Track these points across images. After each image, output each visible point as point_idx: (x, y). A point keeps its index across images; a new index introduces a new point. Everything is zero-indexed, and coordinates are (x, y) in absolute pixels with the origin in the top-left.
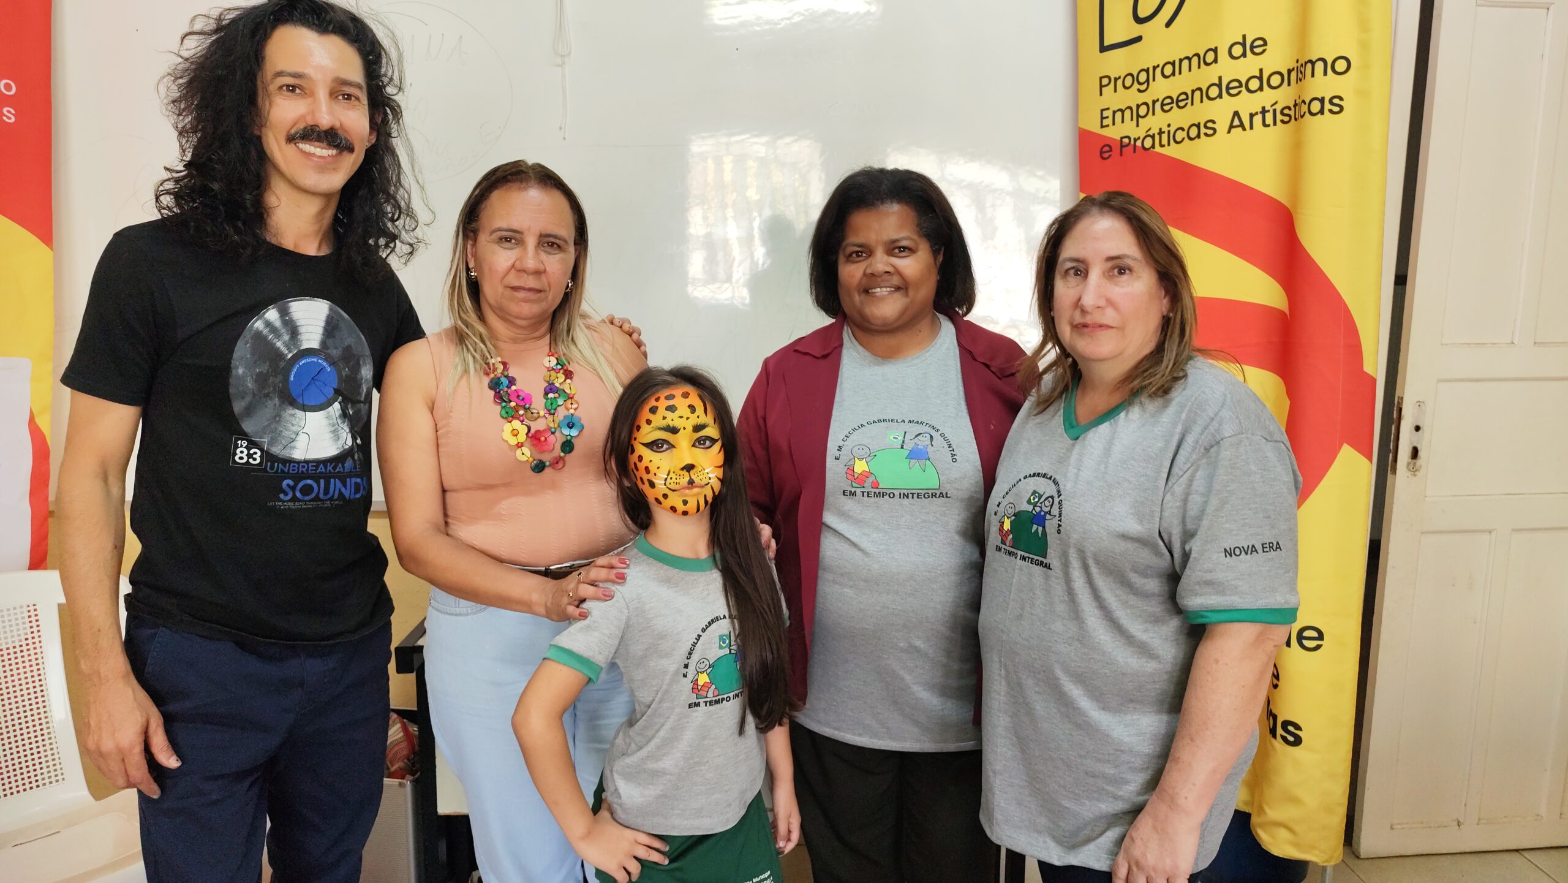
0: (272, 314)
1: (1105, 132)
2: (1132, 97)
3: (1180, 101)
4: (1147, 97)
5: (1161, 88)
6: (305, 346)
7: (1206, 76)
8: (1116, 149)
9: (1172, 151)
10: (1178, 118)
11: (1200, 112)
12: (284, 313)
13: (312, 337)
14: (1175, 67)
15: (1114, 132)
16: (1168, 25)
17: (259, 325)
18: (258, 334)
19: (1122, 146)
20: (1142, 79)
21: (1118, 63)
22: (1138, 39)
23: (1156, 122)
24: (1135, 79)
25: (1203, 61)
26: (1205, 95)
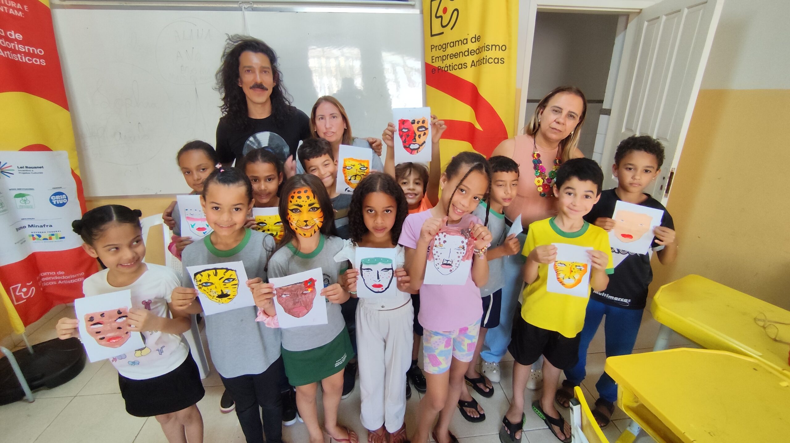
1: (433, 64)
2: (440, 53)
3: (456, 55)
4: (446, 53)
5: (450, 51)
7: (464, 48)
8: (437, 70)
9: (453, 72)
10: (455, 61)
11: (462, 60)
14: (454, 44)
15: (436, 65)
16: (452, 29)
17: (248, 142)
18: (248, 145)
19: (439, 69)
20: (444, 47)
21: (436, 41)
22: (443, 33)
23: (448, 62)
24: (442, 47)
25: (463, 43)
26: (464, 54)
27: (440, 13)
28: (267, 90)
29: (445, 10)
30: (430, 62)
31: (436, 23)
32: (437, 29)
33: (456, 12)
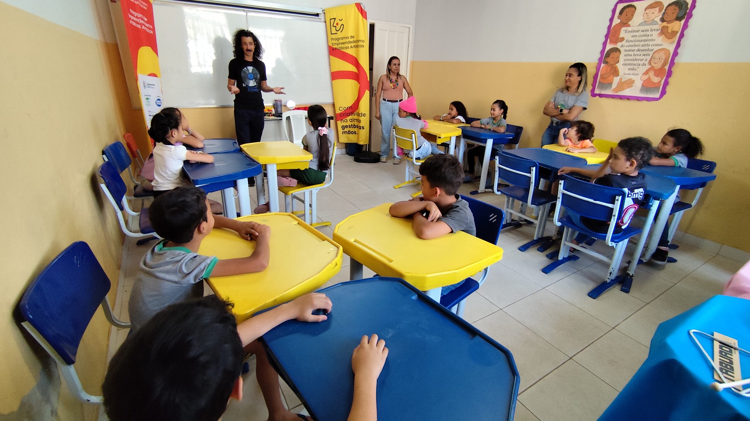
0: (245, 68)
1: (333, 46)
2: (336, 42)
3: (344, 43)
4: (339, 42)
5: (341, 41)
6: (250, 72)
7: (347, 40)
8: (335, 49)
9: (343, 50)
10: (343, 46)
11: (347, 45)
12: (247, 68)
13: (251, 71)
14: (342, 38)
15: (334, 47)
16: (341, 32)
17: (244, 70)
18: (244, 71)
19: (336, 49)
20: (338, 39)
21: (334, 36)
22: (337, 33)
23: (340, 46)
24: (337, 39)
25: (346, 38)
26: (347, 43)
27: (335, 25)
28: (252, 51)
29: (337, 24)
30: (331, 45)
31: (333, 29)
32: (334, 31)
33: (342, 26)
